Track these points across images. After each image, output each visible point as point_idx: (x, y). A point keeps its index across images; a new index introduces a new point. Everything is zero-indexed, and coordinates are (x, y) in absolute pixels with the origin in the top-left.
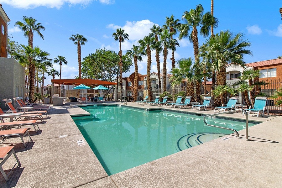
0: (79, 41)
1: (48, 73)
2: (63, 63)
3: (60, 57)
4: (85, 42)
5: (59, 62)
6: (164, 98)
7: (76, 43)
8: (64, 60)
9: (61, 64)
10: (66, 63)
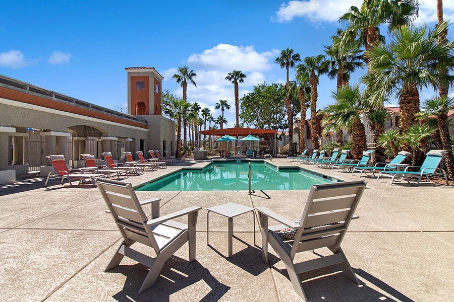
0: (236, 80)
1: (215, 121)
2: (225, 108)
3: (222, 102)
4: (243, 79)
5: (221, 107)
6: (321, 152)
7: (233, 82)
8: (226, 104)
9: (223, 109)
10: (228, 108)
